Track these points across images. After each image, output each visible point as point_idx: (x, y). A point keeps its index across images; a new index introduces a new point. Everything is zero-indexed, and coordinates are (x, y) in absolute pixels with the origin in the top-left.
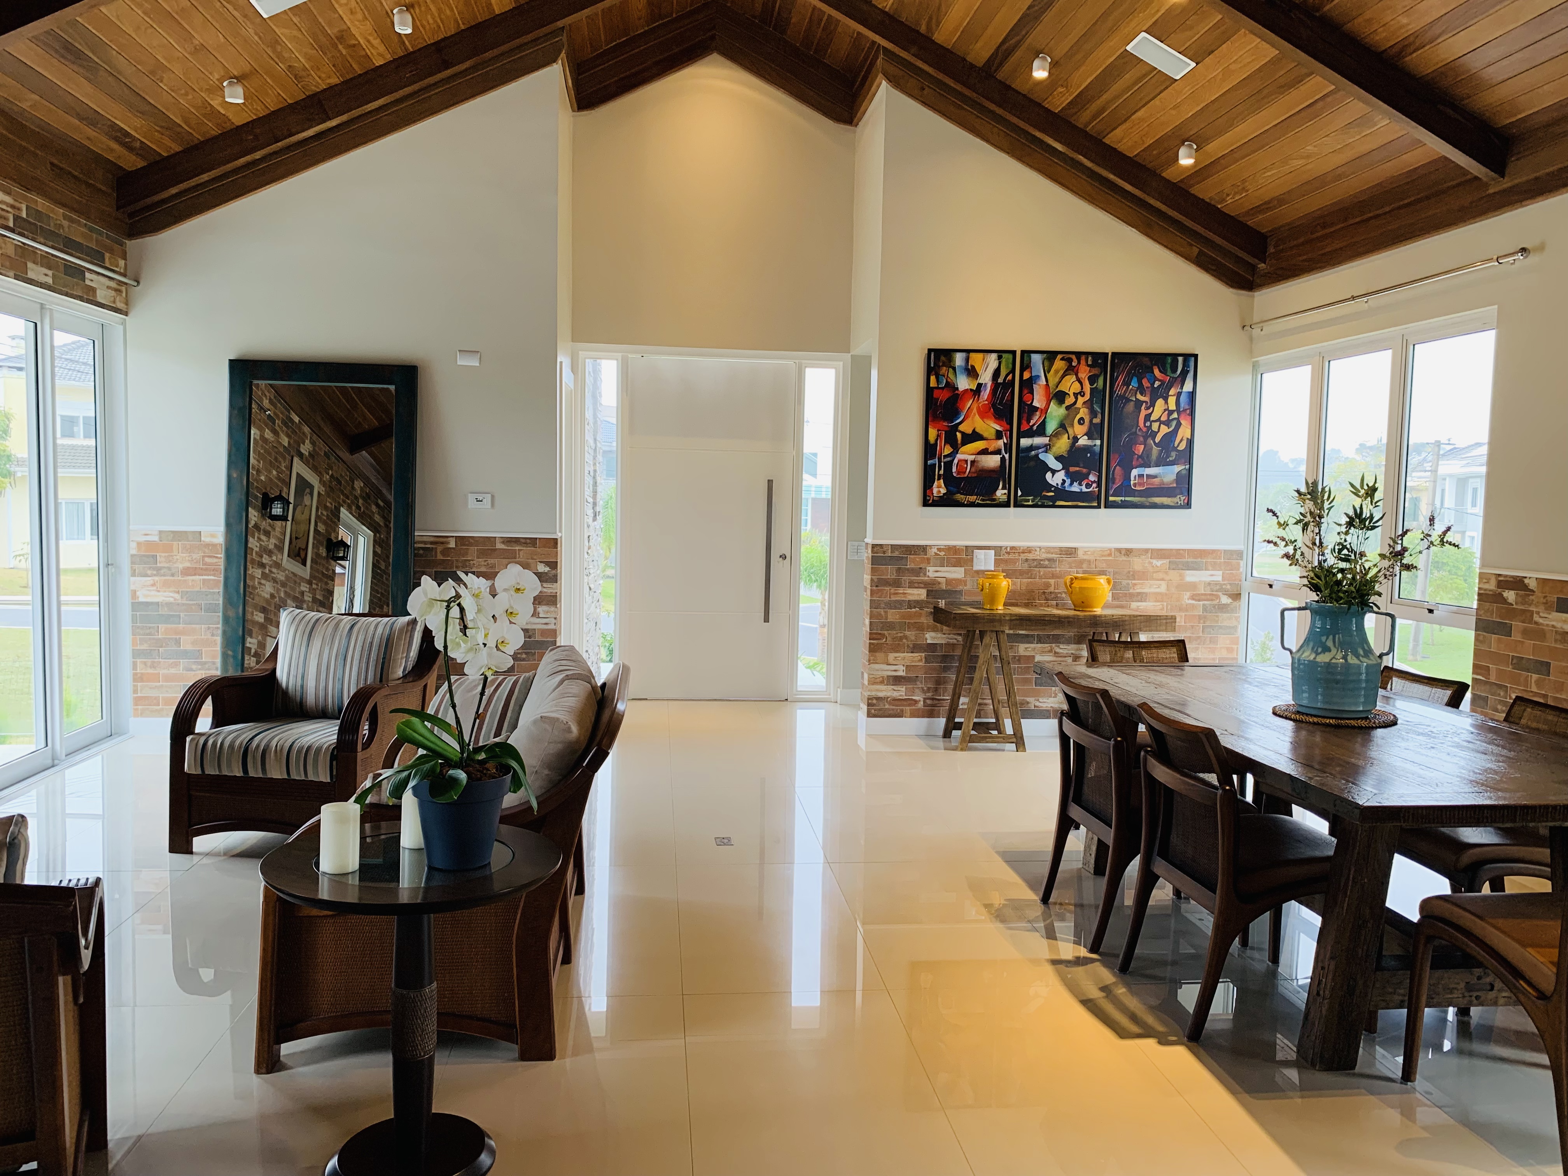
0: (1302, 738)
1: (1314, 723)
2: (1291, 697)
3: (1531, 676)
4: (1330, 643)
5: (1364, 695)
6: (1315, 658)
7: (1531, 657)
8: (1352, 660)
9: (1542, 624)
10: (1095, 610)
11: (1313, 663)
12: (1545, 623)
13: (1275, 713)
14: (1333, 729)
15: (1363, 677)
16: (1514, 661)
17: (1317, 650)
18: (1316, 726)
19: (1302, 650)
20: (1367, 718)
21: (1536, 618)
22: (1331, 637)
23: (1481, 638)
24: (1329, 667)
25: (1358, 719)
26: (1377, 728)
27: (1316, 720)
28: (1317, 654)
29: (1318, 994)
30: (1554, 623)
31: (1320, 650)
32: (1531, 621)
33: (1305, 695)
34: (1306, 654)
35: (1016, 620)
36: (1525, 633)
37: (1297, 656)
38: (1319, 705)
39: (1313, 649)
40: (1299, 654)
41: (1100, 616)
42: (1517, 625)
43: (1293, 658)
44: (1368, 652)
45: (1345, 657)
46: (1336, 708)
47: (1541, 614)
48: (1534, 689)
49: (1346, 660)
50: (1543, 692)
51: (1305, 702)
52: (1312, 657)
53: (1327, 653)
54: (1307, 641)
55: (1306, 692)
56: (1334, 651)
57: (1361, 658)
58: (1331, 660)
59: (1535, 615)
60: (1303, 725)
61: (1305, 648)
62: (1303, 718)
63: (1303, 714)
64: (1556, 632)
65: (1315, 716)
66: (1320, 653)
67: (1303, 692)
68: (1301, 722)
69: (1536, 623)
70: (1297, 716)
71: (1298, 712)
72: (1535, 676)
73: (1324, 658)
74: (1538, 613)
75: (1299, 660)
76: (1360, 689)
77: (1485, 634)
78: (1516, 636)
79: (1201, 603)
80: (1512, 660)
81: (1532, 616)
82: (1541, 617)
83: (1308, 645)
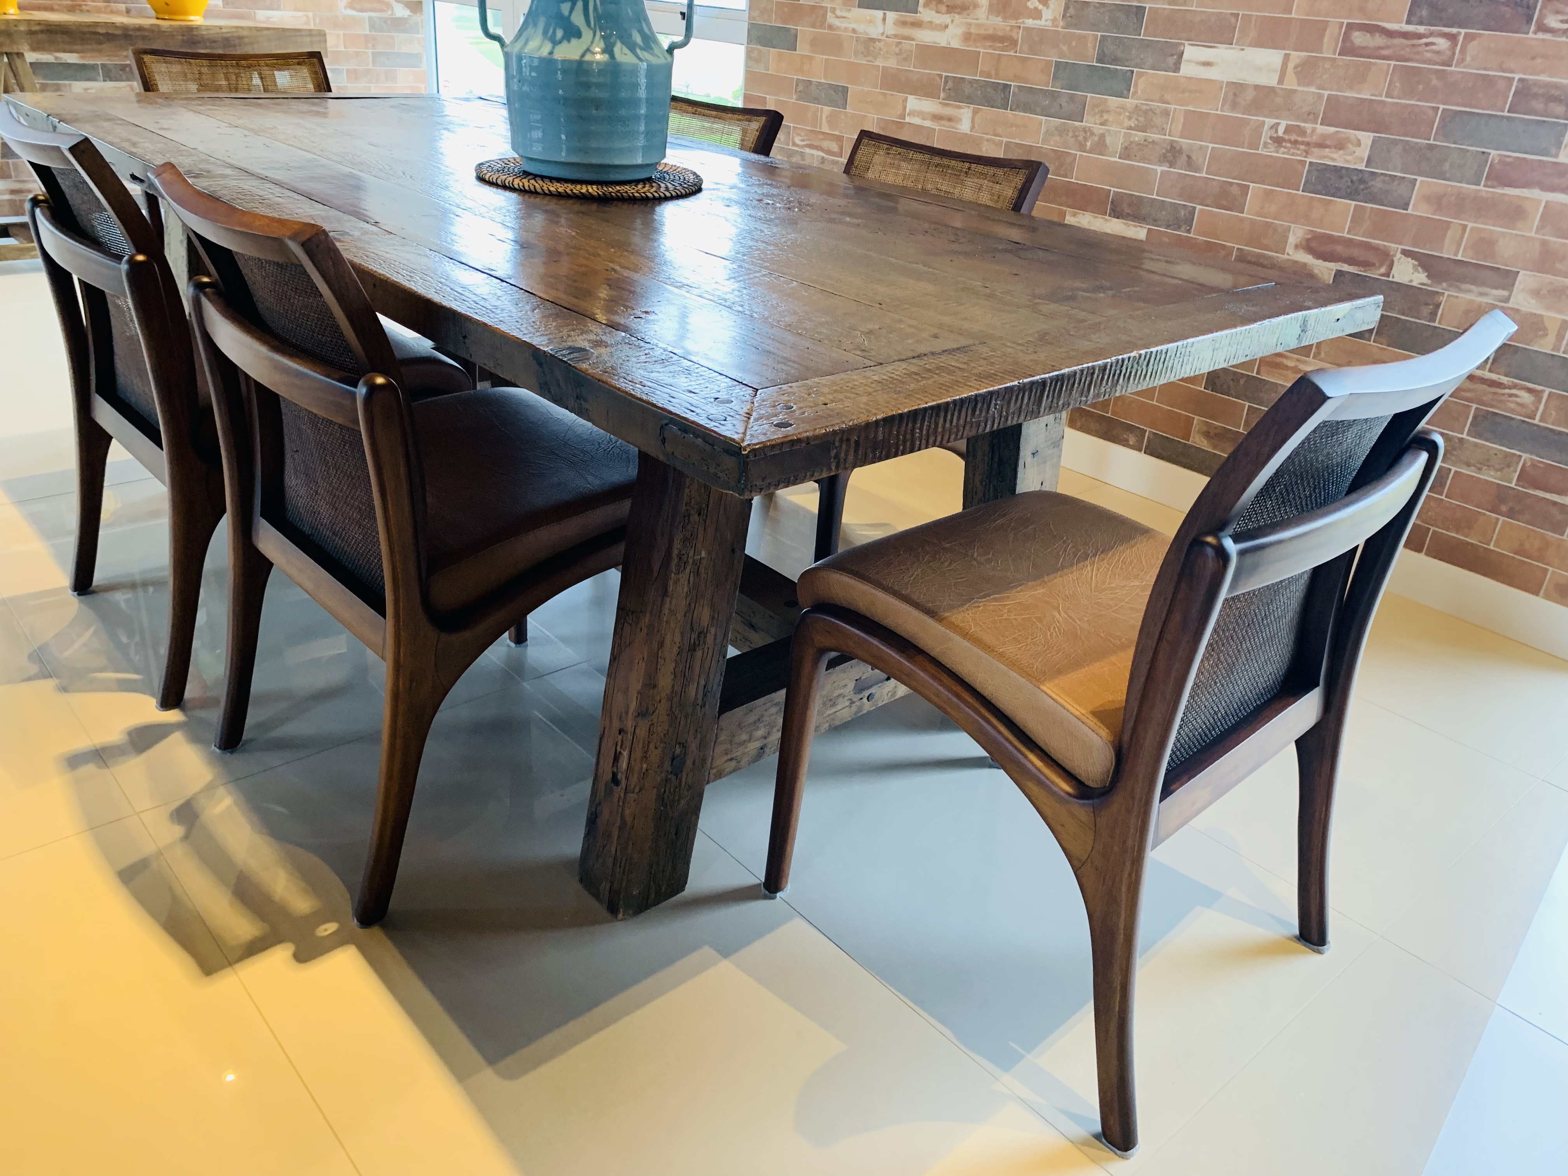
0: (538, 230)
1: (559, 196)
2: (509, 147)
3: (822, 109)
4: (578, 19)
5: (647, 133)
6: (551, 53)
7: (823, 81)
8: (623, 55)
9: (838, 28)
10: (192, 18)
11: (548, 63)
12: (844, 25)
13: (481, 179)
14: (594, 207)
15: (642, 93)
16: (800, 88)
17: (554, 32)
18: (562, 202)
19: (525, 35)
20: (649, 180)
21: (831, 19)
22: (580, 5)
23: (755, 54)
24: (579, 68)
25: (637, 182)
26: (666, 199)
27: (561, 188)
28: (555, 43)
29: (615, 780)
30: (854, 26)
31: (560, 34)
32: (822, 22)
33: (537, 134)
34: (533, 45)
35: (42, 32)
36: (816, 43)
37: (516, 49)
38: (563, 157)
39: (545, 32)
40: (518, 45)
41: (197, 28)
42: (804, 31)
43: (507, 56)
44: (649, 41)
45: (608, 50)
46: (594, 161)
47: (838, 13)
48: (826, 129)
49: (612, 56)
50: (837, 133)
51: (537, 151)
52: (545, 51)
53: (574, 41)
54: (531, 17)
55: (538, 128)
56: (587, 34)
57: (638, 51)
58: (583, 55)
59: (829, 14)
60: (537, 200)
61: (530, 30)
62: (538, 185)
63: (535, 176)
64: (858, 39)
65: (559, 180)
66: (560, 42)
67: (532, 128)
68: (533, 193)
69: (830, 27)
70: (525, 181)
71: (526, 174)
72: (827, 109)
73: (569, 51)
74: (833, 10)
75: (520, 58)
76: (637, 118)
77: (760, 47)
78: (803, 48)
79: (366, 15)
80: (797, 85)
81: (824, 16)
82: (837, 17)
83: (535, 25)
